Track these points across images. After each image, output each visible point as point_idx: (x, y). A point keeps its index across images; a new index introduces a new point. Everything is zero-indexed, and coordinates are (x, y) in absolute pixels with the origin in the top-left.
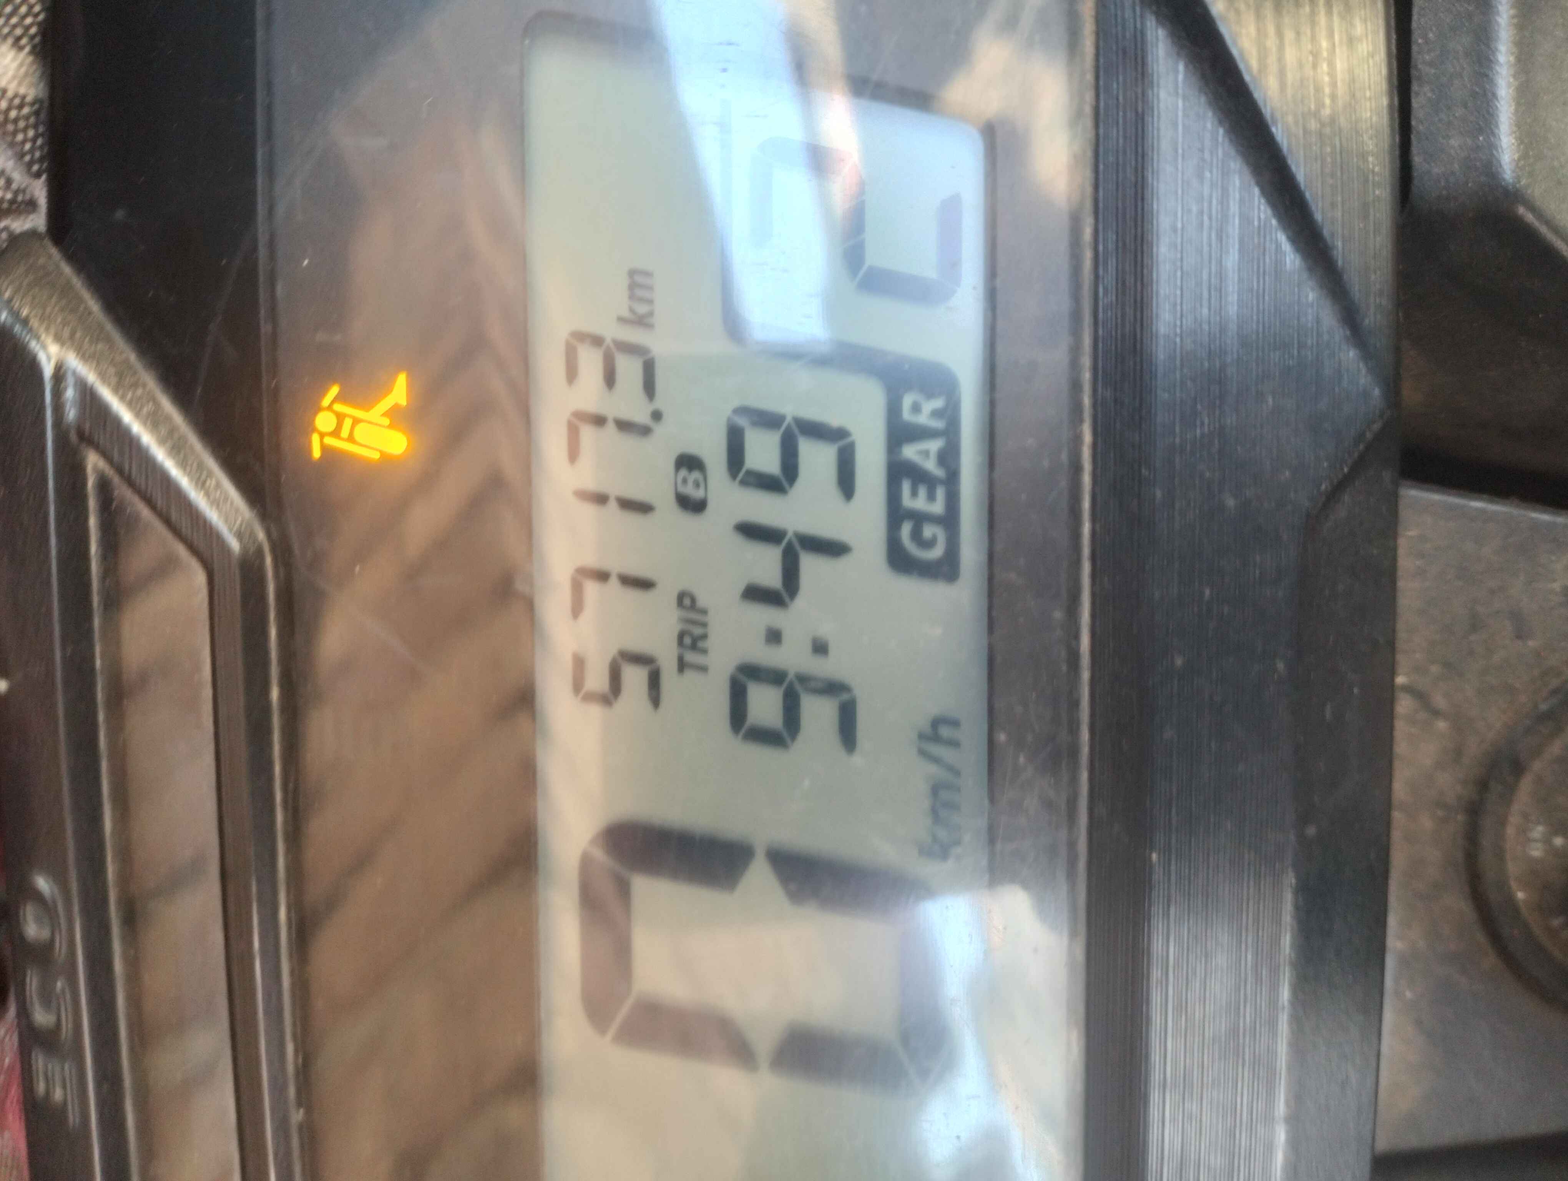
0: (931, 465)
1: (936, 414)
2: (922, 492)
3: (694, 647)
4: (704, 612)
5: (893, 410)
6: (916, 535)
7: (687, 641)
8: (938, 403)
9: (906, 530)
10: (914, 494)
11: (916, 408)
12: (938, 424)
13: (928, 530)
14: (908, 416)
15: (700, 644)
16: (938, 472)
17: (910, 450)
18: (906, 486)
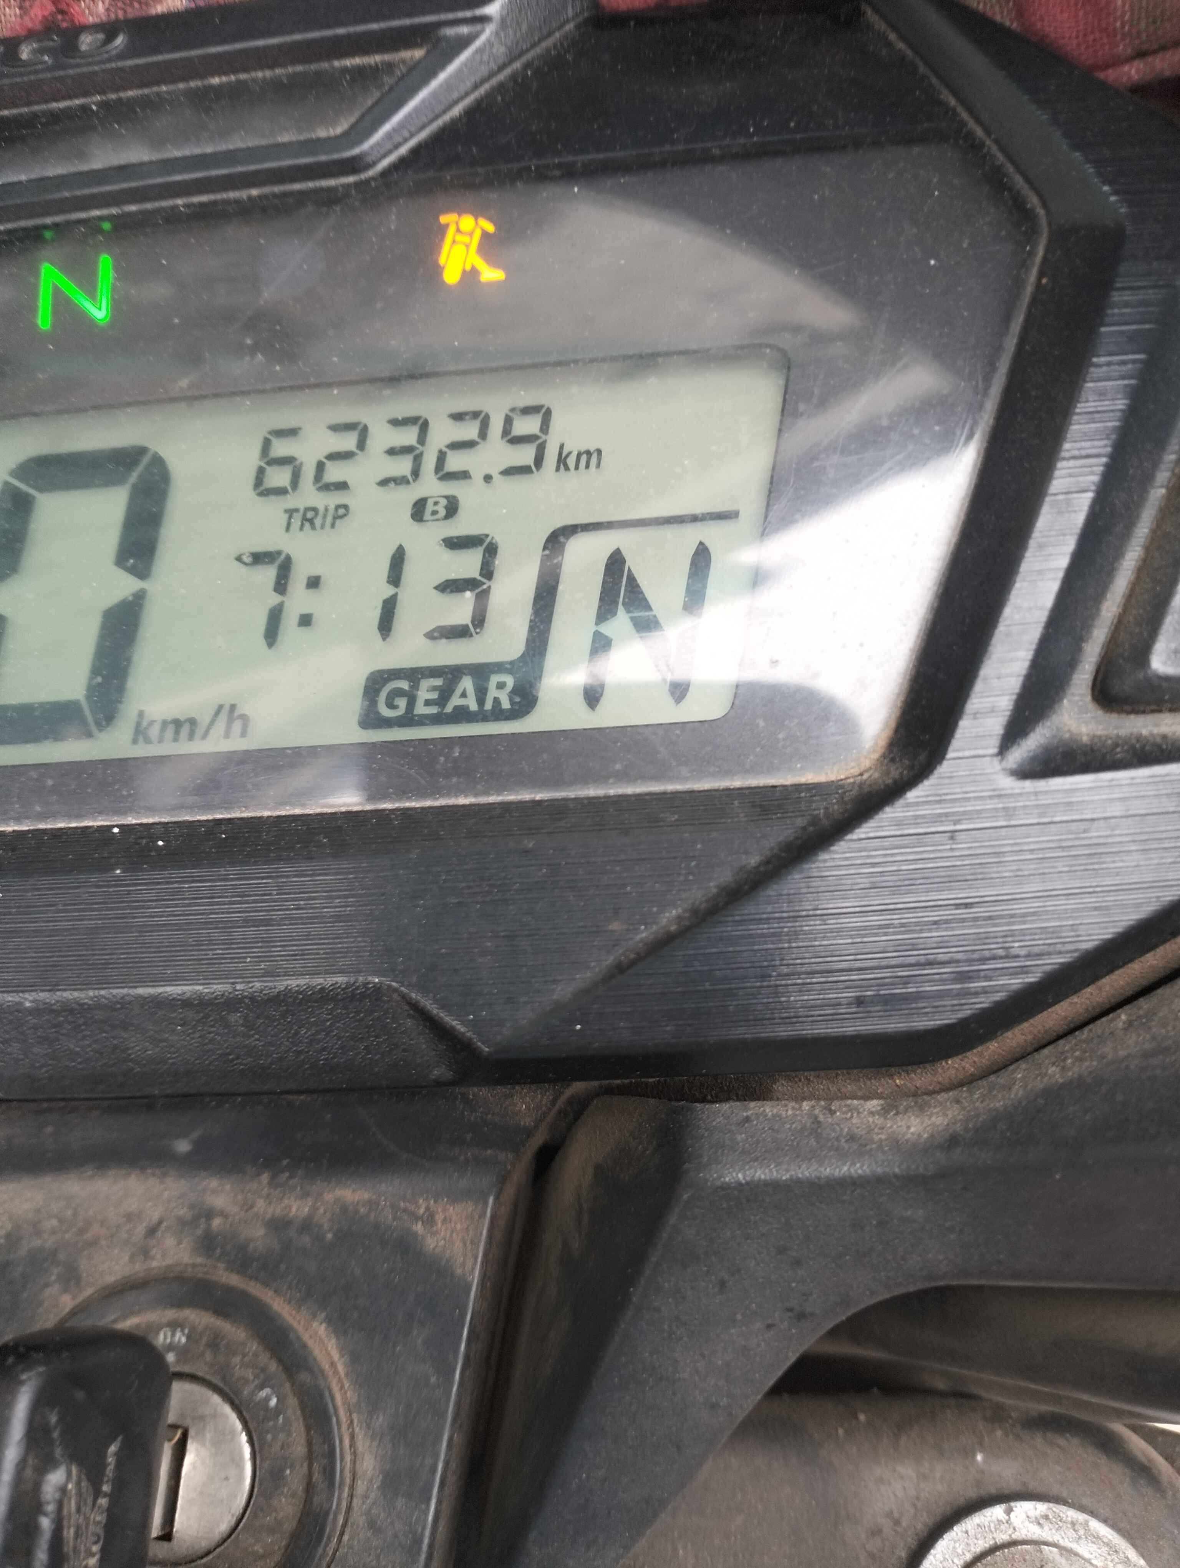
0: (455, 701)
1: (496, 700)
2: (434, 696)
3: (305, 519)
4: (333, 525)
5: (498, 667)
6: (400, 693)
7: (310, 515)
8: (506, 705)
9: (404, 685)
10: (430, 689)
11: (501, 686)
12: (488, 706)
13: (402, 703)
14: (494, 679)
15: (307, 525)
16: (449, 709)
17: (467, 683)
18: (439, 682)
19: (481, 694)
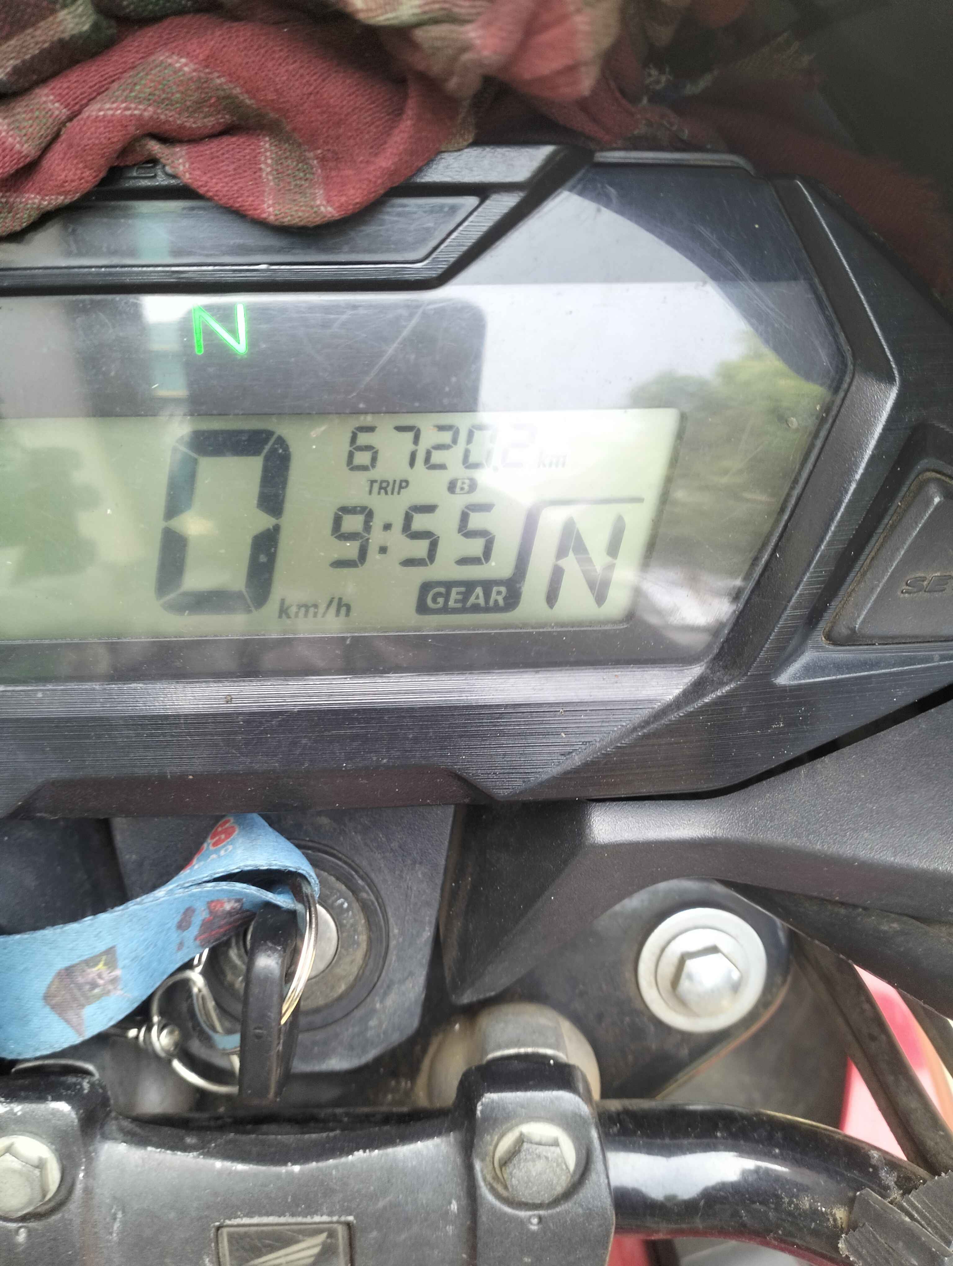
0: (472, 600)
1: (496, 601)
2: (460, 597)
3: (381, 488)
4: (399, 493)
5: (498, 582)
6: (439, 594)
7: (384, 485)
8: (501, 602)
9: (441, 590)
10: (458, 593)
11: (499, 593)
12: (491, 603)
13: (441, 600)
14: (495, 589)
15: (382, 491)
16: (469, 604)
17: (479, 591)
18: (463, 589)
19: (487, 595)
